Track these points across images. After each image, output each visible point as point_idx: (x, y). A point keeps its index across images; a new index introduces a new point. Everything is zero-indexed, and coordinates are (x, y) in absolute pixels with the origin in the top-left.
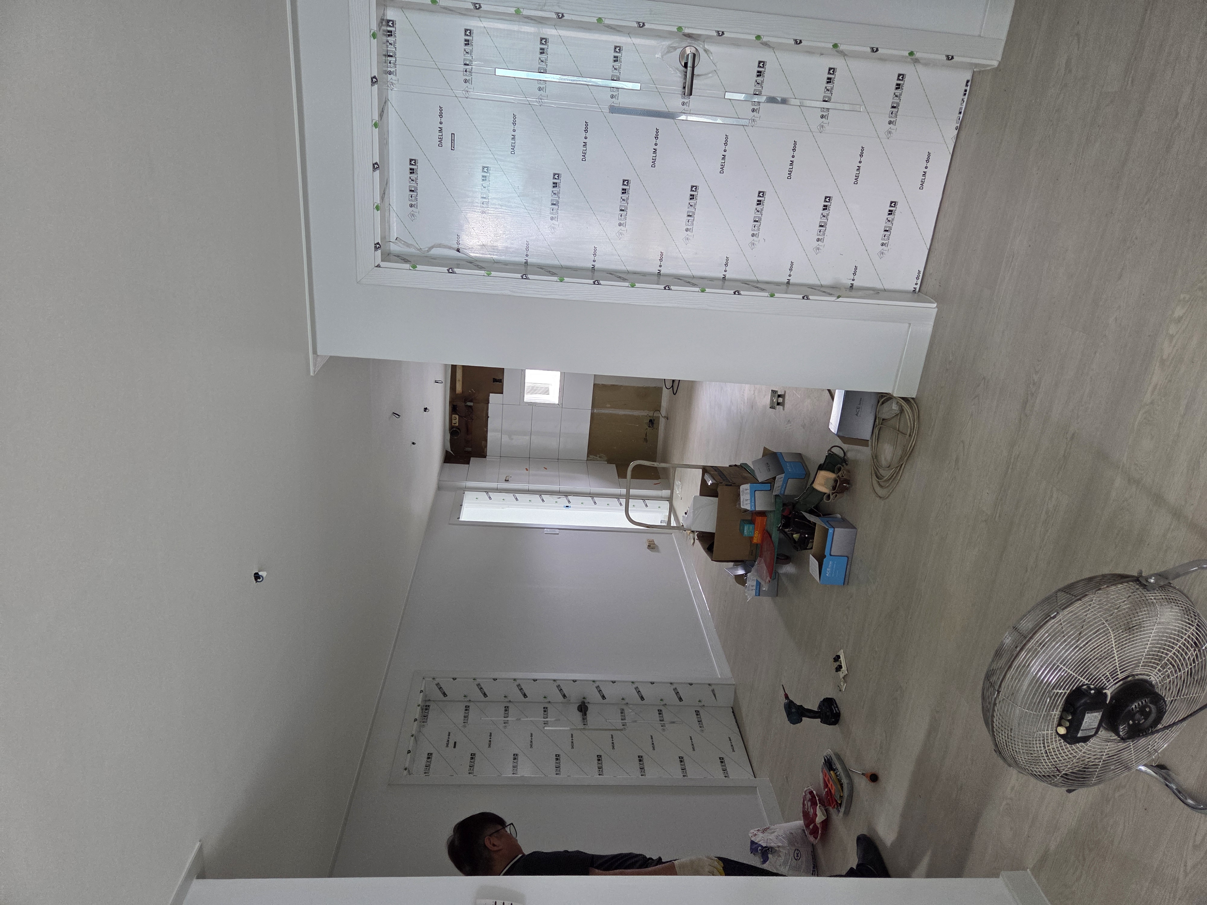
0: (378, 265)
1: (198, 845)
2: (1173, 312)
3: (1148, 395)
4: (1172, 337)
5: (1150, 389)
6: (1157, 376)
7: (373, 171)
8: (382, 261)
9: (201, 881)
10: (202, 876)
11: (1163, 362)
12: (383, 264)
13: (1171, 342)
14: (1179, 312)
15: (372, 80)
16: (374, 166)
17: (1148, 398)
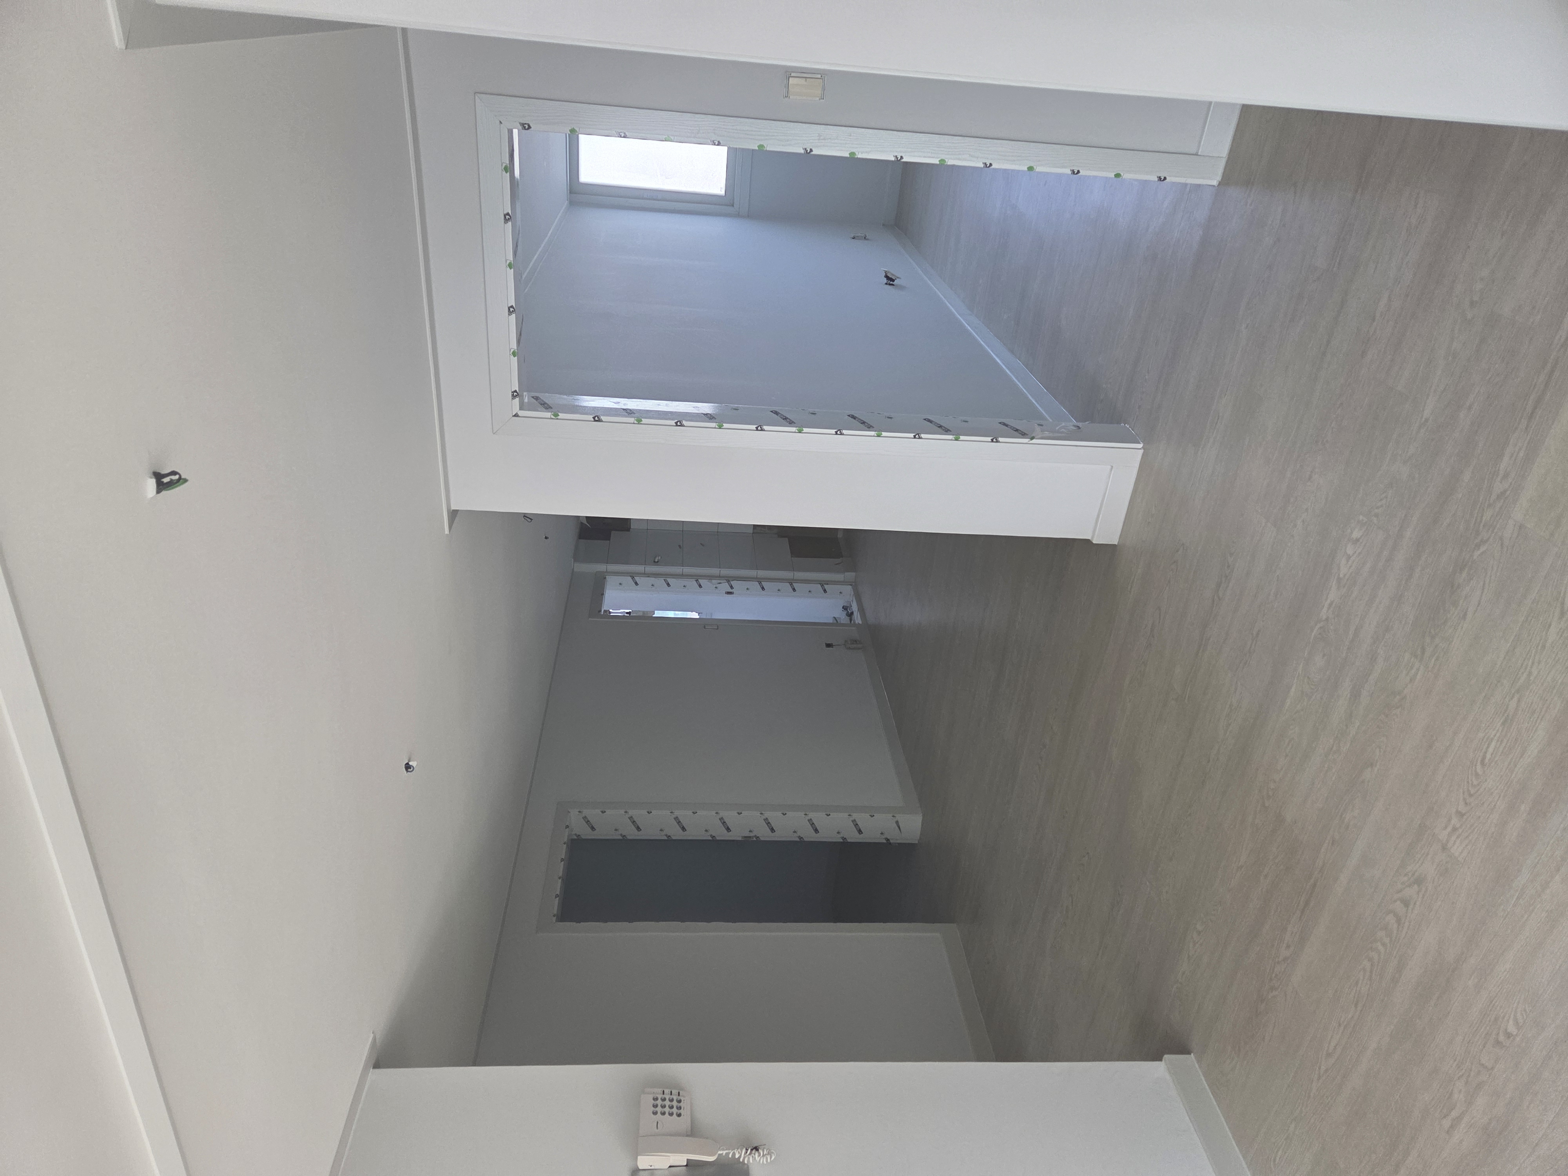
0: (515, 414)
1: (372, 1036)
2: (1352, 533)
3: (1325, 610)
4: (1349, 557)
5: (1326, 605)
6: (1333, 595)
7: (509, 314)
8: (520, 410)
9: (377, 1070)
10: (377, 1066)
11: (1339, 580)
12: (521, 413)
13: (1348, 561)
14: (1356, 534)
15: (505, 217)
16: (509, 309)
17: (1324, 614)
